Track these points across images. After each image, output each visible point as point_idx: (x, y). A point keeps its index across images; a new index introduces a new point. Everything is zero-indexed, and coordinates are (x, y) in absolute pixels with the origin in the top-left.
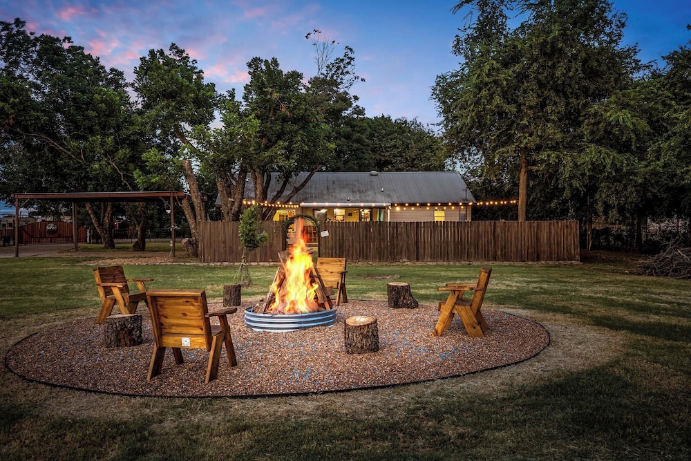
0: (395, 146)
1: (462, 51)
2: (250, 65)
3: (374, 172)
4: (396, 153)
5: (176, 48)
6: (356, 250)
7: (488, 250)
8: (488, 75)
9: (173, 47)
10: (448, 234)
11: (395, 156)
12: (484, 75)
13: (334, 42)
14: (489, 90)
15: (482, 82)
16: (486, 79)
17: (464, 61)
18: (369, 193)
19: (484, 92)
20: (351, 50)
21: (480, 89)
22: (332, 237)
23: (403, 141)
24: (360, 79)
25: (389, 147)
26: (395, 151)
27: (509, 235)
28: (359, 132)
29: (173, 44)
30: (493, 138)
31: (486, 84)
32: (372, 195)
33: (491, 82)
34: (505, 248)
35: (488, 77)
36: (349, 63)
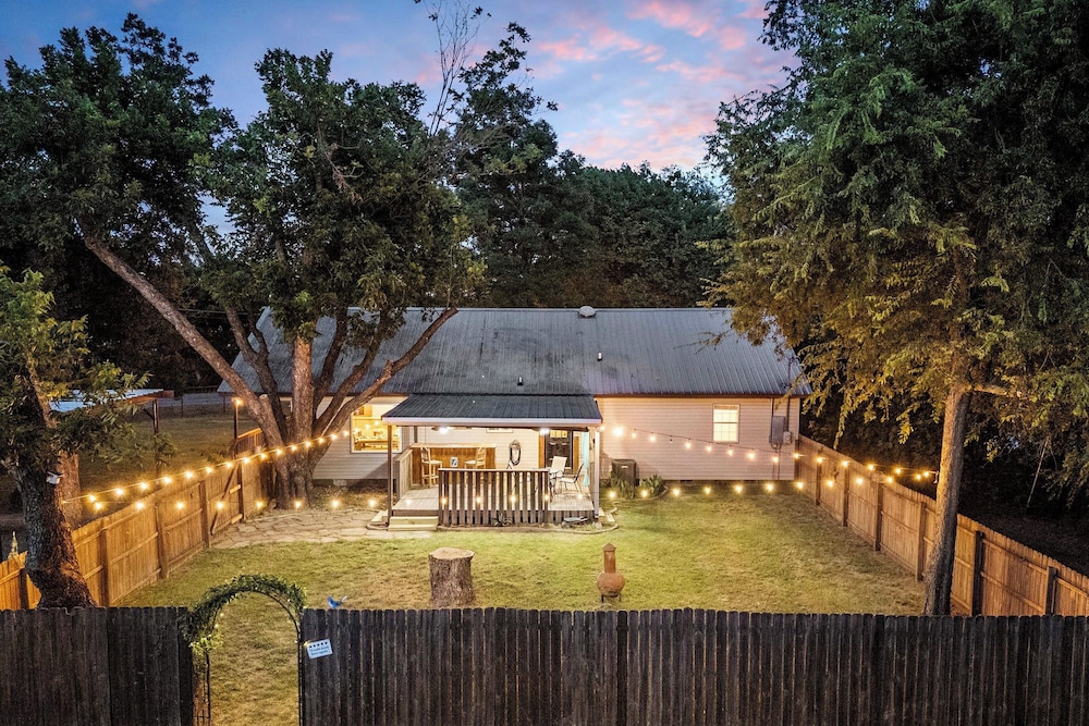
0: (648, 234)
1: (791, 36)
2: (262, 70)
3: (587, 310)
4: (648, 248)
5: (140, 25)
6: (422, 702)
7: (854, 704)
8: (879, 123)
9: (131, 22)
10: (721, 652)
11: (646, 255)
12: (866, 119)
13: (479, 11)
14: (879, 171)
15: (854, 142)
16: (873, 136)
17: (796, 63)
18: (570, 363)
19: (862, 181)
20: (521, 31)
21: (849, 169)
22: (343, 659)
23: (664, 223)
24: (544, 104)
25: (634, 236)
26: (648, 245)
27: (927, 656)
28: (569, 209)
29: (131, 17)
30: (879, 317)
31: (871, 150)
32: (577, 368)
33: (888, 144)
34: (909, 698)
35: (880, 128)
36: (514, 66)
